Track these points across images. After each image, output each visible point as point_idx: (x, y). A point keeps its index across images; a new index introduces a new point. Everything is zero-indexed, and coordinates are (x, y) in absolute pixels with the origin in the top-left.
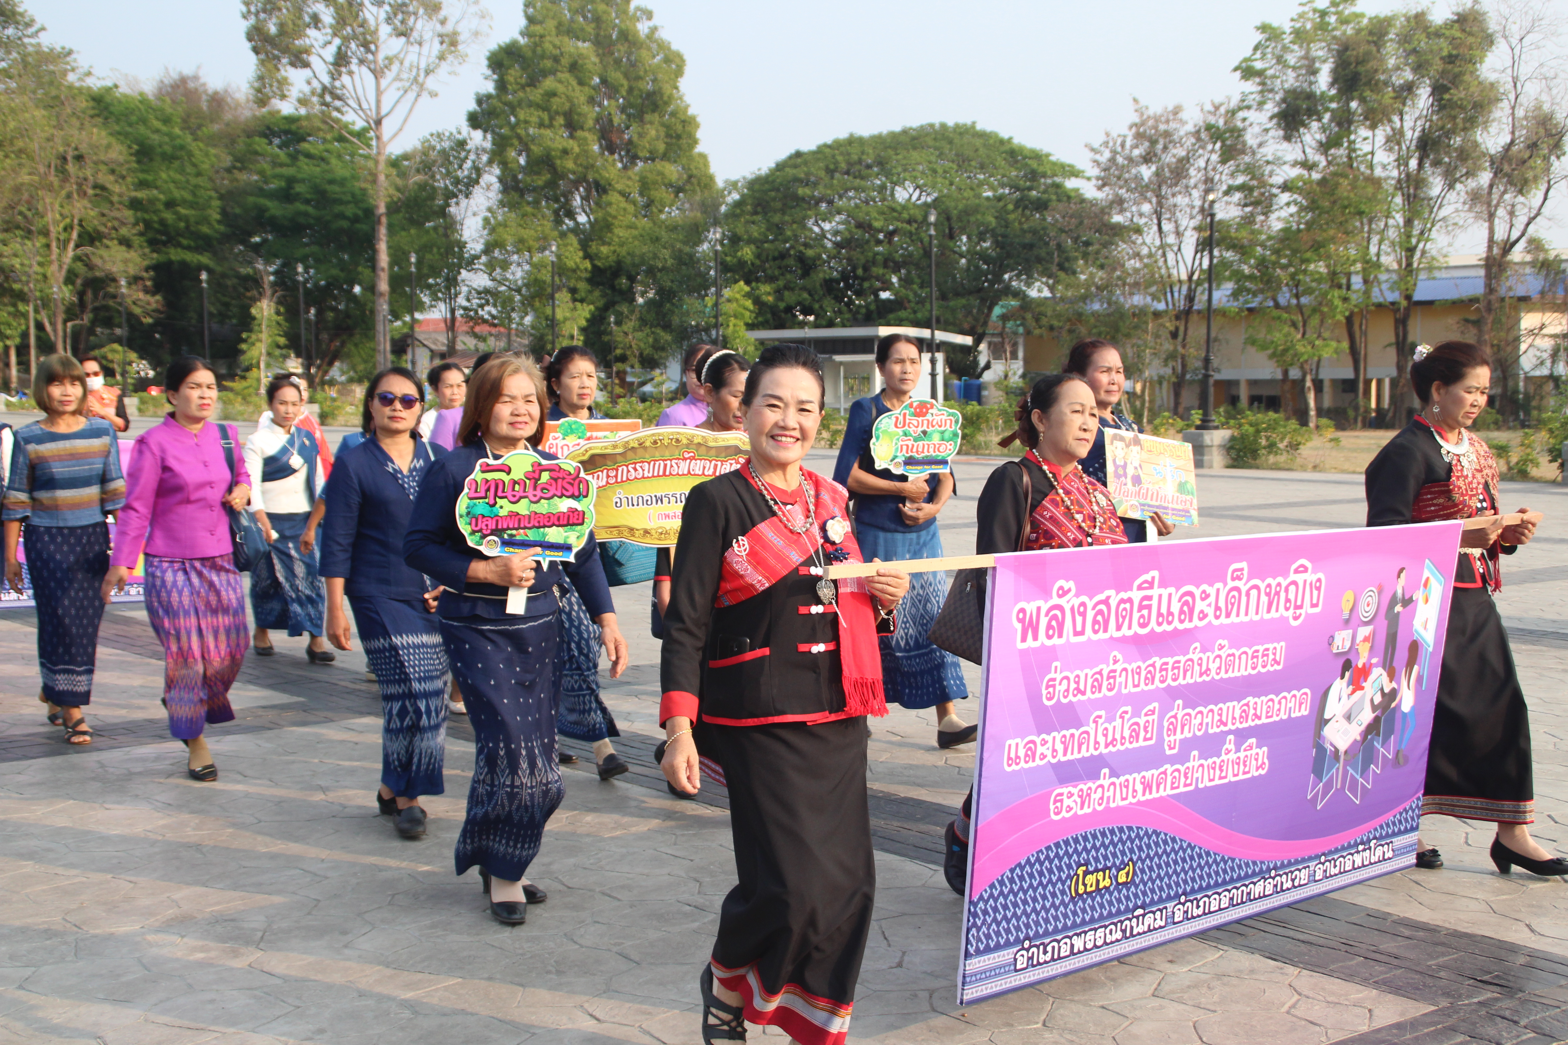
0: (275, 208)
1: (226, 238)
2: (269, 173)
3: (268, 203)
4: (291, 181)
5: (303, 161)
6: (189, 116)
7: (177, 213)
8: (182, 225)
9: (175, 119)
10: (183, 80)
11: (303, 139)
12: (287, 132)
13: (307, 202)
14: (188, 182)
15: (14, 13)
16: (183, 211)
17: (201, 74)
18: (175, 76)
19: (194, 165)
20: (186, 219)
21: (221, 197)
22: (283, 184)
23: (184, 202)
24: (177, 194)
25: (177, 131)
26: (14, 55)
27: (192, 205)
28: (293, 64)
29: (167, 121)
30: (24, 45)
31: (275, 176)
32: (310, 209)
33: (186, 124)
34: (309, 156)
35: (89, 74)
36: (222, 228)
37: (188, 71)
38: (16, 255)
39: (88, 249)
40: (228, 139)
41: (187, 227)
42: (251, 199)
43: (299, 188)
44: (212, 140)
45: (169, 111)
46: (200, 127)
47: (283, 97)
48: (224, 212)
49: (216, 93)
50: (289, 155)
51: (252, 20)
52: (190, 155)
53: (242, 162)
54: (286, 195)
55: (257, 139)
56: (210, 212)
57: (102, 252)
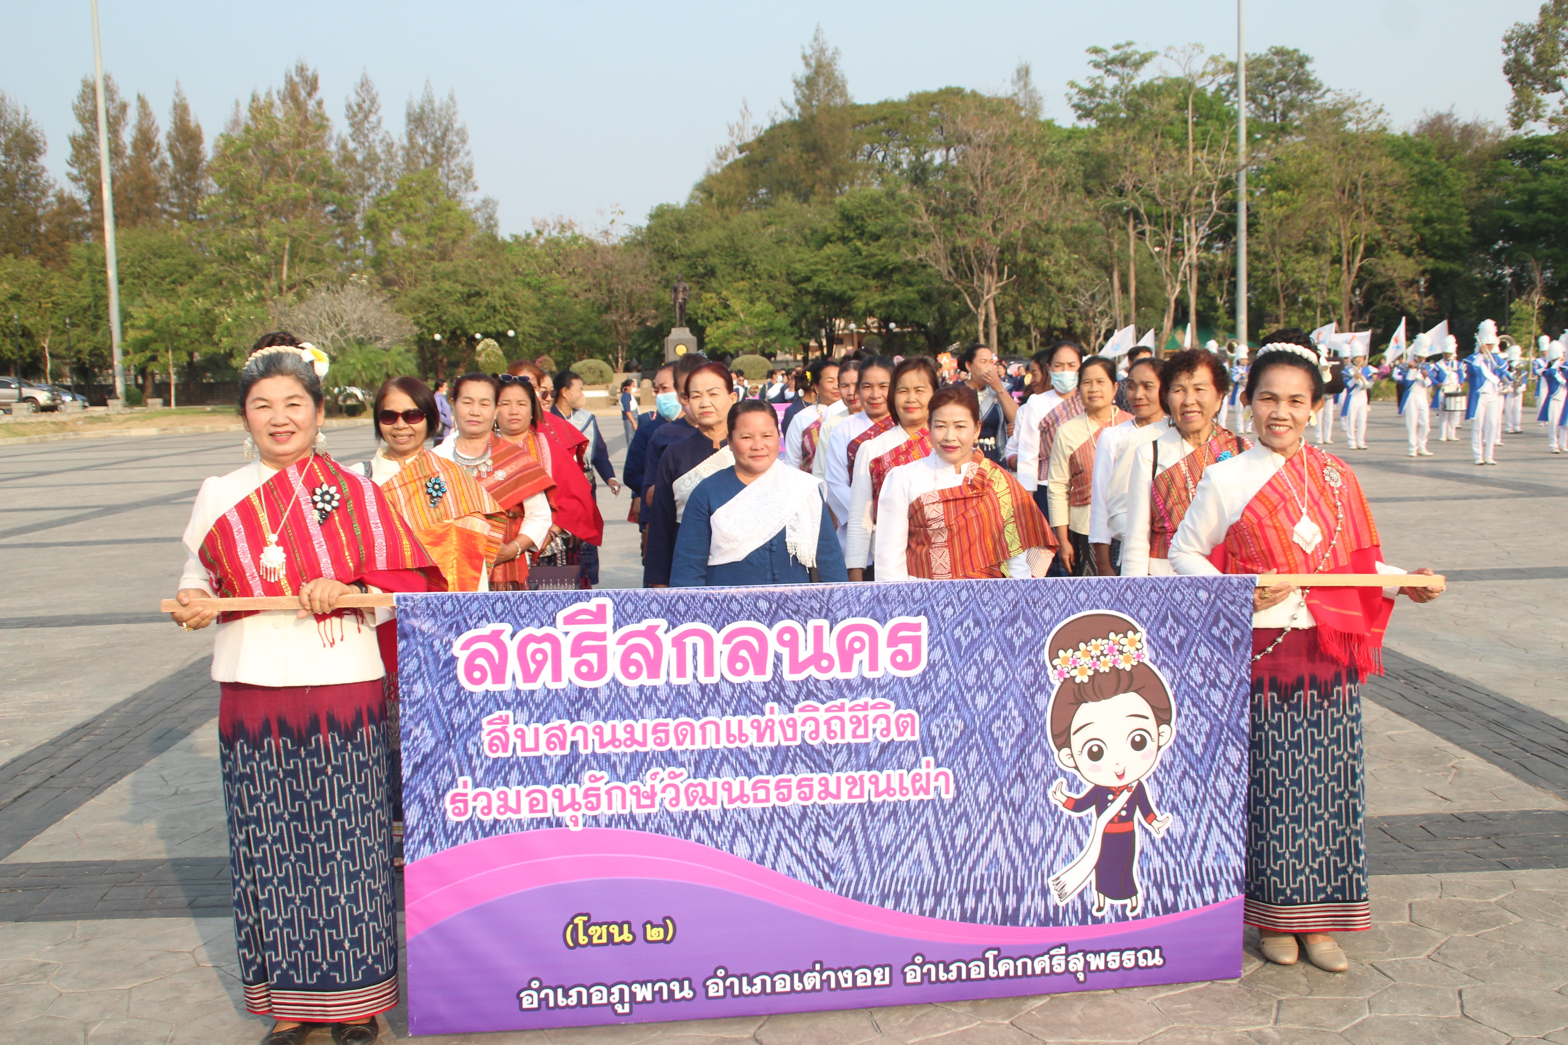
0: (1518, 220)
1: (1474, 247)
2: (1512, 189)
3: (1512, 214)
4: (1533, 194)
5: (1544, 176)
6: (1443, 147)
7: (1433, 228)
8: (1437, 238)
9: (1434, 151)
10: (1439, 119)
11: (1544, 158)
12: (1527, 153)
13: (1548, 210)
14: (1443, 202)
15: (1308, 81)
16: (1438, 226)
17: (1454, 111)
18: (1432, 114)
19: (1448, 188)
20: (1441, 233)
21: (1471, 212)
22: (1526, 198)
23: (1440, 220)
24: (1434, 213)
25: (1433, 160)
26: (1306, 114)
27: (1447, 221)
28: (1545, 90)
29: (1426, 153)
30: (1313, 105)
31: (1519, 191)
32: (1551, 217)
33: (1441, 155)
34: (1548, 171)
35: (1380, 111)
36: (1471, 239)
37: (1444, 110)
38: (1305, 271)
39: (1373, 260)
40: (1476, 162)
41: (1441, 240)
42: (1496, 212)
43: (1541, 199)
44: (1463, 166)
45: (1427, 144)
46: (1452, 156)
47: (1538, 117)
48: (1472, 224)
49: (1466, 126)
50: (1532, 173)
51: (1512, 56)
52: (1445, 179)
53: (1488, 181)
54: (1529, 206)
55: (1503, 161)
56: (1461, 226)
57: (1385, 261)
